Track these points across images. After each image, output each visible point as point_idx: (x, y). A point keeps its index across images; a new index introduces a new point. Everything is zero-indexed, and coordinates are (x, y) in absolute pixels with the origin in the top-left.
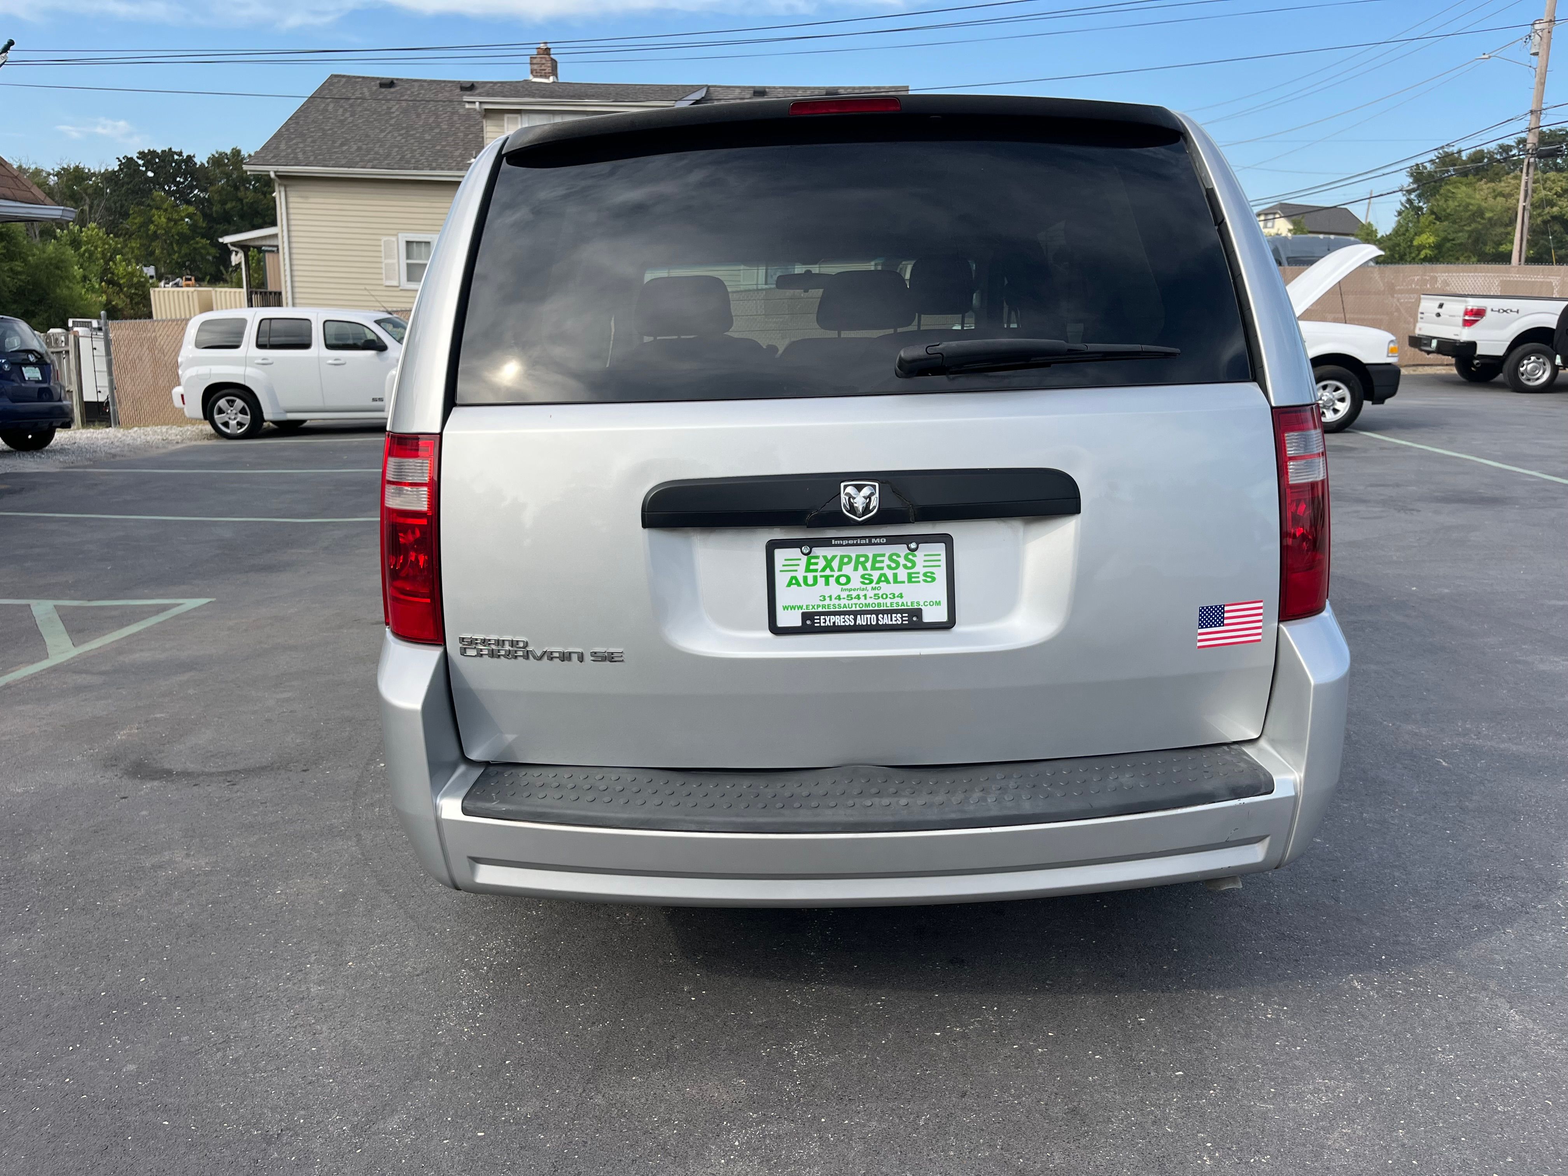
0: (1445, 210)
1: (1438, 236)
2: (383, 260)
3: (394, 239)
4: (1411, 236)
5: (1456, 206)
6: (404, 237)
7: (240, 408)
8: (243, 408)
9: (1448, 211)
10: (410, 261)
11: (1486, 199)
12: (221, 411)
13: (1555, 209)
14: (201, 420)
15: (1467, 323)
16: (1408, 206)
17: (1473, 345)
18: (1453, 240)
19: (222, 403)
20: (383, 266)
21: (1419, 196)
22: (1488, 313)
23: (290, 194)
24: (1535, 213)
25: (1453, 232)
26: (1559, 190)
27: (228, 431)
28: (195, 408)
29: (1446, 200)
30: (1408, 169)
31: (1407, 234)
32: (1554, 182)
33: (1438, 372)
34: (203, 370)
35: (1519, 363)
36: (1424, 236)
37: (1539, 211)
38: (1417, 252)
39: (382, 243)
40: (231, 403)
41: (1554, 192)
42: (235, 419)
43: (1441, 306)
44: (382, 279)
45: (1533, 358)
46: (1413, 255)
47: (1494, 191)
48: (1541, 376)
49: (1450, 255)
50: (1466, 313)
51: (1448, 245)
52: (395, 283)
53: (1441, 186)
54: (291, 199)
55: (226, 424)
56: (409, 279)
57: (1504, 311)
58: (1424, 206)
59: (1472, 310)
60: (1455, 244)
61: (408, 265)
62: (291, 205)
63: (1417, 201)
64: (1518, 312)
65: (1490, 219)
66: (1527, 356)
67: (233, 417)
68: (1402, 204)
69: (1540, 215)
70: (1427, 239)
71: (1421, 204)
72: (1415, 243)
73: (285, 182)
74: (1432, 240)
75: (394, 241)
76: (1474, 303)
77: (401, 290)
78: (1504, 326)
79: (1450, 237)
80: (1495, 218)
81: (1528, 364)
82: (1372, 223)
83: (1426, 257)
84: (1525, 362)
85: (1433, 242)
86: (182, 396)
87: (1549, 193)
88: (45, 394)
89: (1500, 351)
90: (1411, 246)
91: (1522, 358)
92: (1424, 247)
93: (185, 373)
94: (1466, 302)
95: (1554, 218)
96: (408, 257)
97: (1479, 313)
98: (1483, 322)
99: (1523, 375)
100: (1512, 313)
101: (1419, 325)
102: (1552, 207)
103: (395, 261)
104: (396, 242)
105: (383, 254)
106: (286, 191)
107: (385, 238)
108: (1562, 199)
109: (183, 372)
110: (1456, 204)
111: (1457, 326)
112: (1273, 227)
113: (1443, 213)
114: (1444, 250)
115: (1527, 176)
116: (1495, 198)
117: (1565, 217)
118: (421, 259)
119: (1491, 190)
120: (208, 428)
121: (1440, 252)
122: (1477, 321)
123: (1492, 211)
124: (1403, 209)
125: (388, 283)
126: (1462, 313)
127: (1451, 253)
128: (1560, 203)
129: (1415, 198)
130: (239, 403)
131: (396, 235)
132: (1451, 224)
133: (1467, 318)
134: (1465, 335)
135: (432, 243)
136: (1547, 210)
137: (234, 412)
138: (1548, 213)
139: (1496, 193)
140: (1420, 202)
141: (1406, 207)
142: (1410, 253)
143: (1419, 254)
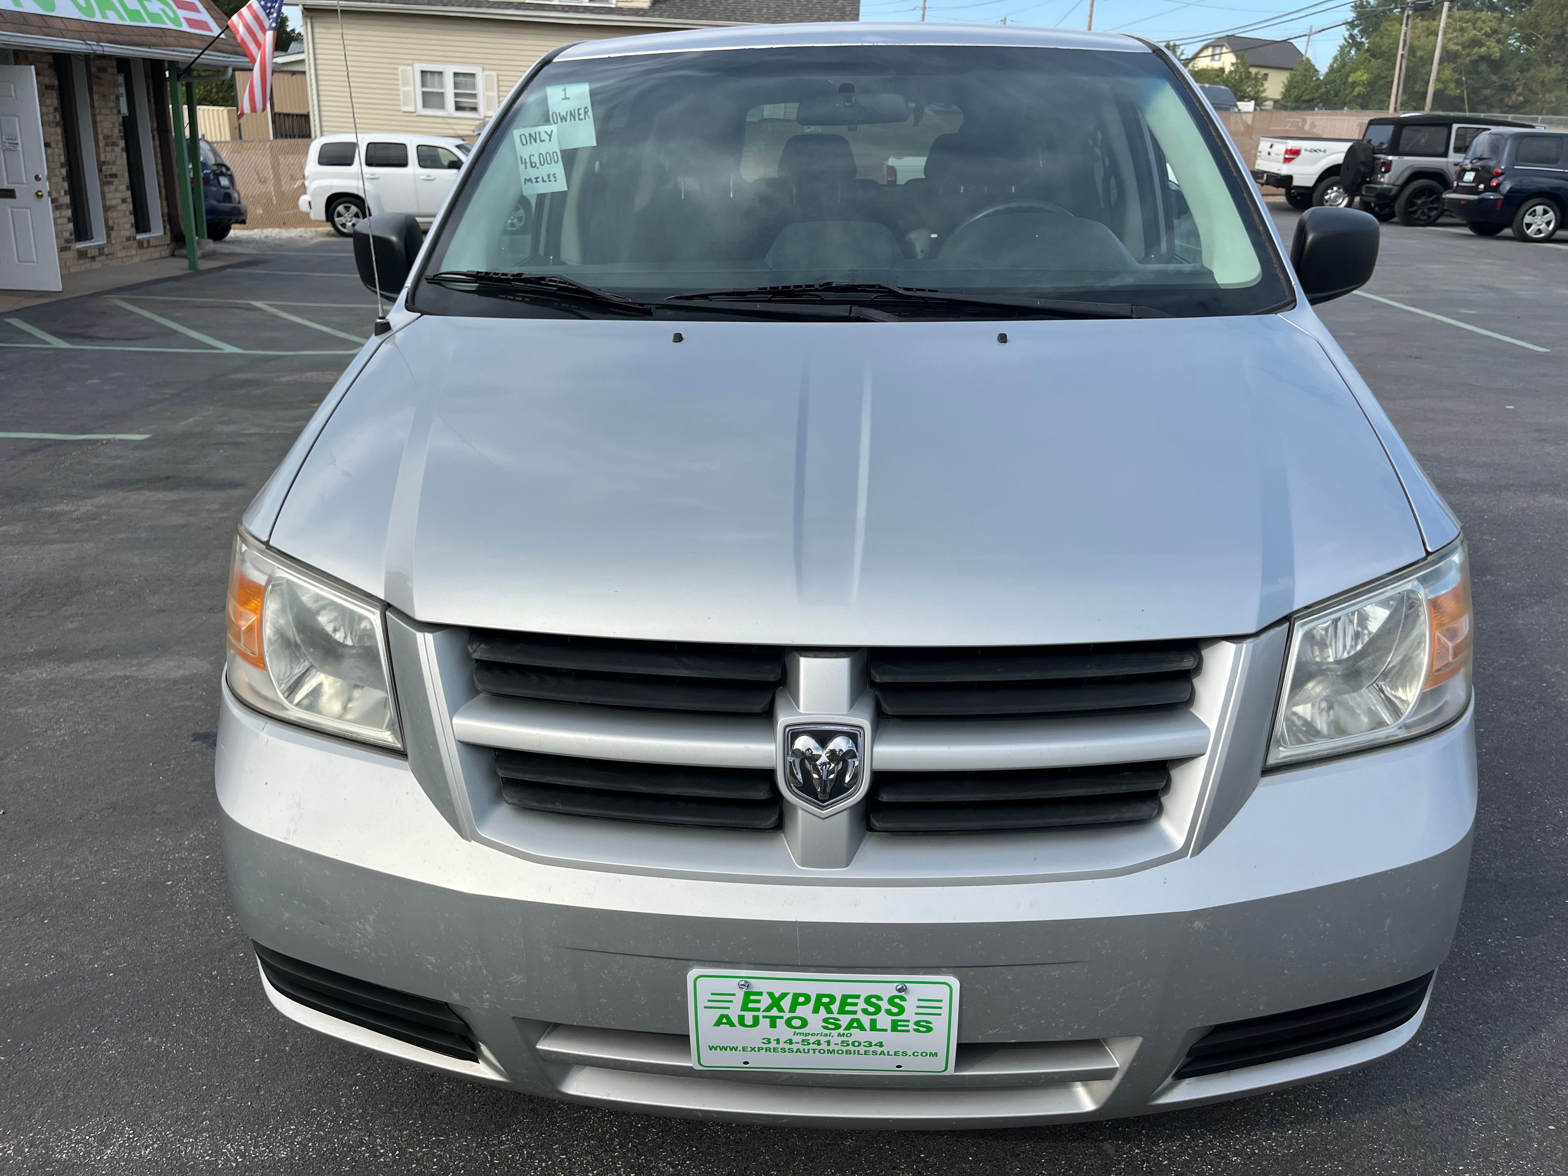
0: (1380, 47)
1: (1371, 73)
2: (400, 87)
3: (410, 68)
4: (1347, 73)
5: (1391, 44)
6: (419, 67)
7: (354, 213)
8: (357, 213)
9: (1383, 48)
10: (425, 89)
11: (1419, 37)
12: (339, 215)
13: (1483, 49)
14: (323, 222)
15: (1287, 160)
16: (1350, 41)
17: (1290, 178)
18: (1386, 78)
19: (341, 208)
20: (401, 93)
21: (1362, 32)
22: (1303, 153)
23: (315, 25)
24: (1464, 53)
25: (1387, 70)
26: (1488, 30)
27: (345, 231)
28: (319, 213)
29: (1382, 37)
30: (1353, 4)
31: (1343, 71)
32: (1484, 22)
33: (1277, 201)
34: (326, 182)
35: (1324, 193)
36: (1359, 73)
37: (1468, 51)
38: (1351, 89)
39: (400, 72)
40: (347, 209)
41: (1483, 32)
42: (350, 221)
43: (1271, 146)
44: (399, 105)
45: (1335, 188)
46: (1347, 92)
47: (1428, 29)
48: (1341, 203)
49: (1383, 93)
50: (1287, 152)
51: (1381, 82)
52: (412, 109)
53: (1382, 22)
54: (316, 30)
55: (344, 225)
56: (425, 106)
57: (1315, 151)
58: (1366, 42)
59: (1291, 150)
60: (1387, 82)
61: (424, 93)
62: (316, 36)
63: (1360, 37)
64: (1325, 151)
65: (1421, 58)
66: (1330, 187)
67: (349, 220)
68: (1345, 39)
69: (1468, 55)
70: (1361, 76)
71: (1363, 40)
72: (1350, 80)
73: (311, 14)
74: (1365, 77)
75: (409, 71)
76: (1292, 144)
77: (418, 116)
78: (1314, 162)
79: (1383, 75)
80: (1426, 57)
81: (1331, 193)
82: (1310, 58)
83: (1359, 94)
84: (1329, 191)
85: (1367, 80)
86: (310, 203)
87: (1478, 33)
88: (228, 197)
89: (1310, 183)
90: (1345, 83)
91: (1327, 189)
92: (1359, 85)
93: (312, 185)
94: (1286, 143)
95: (1482, 58)
96: (423, 85)
97: (1297, 152)
98: (1299, 159)
99: (1327, 201)
100: (1320, 153)
101: (1258, 162)
102: (1480, 47)
103: (411, 89)
104: (411, 72)
105: (400, 82)
106: (312, 23)
107: (401, 68)
108: (1491, 39)
109: (310, 183)
110: (1391, 41)
111: (1279, 162)
112: (1219, 60)
113: (1379, 50)
114: (1377, 87)
115: (1406, 26)
116: (1427, 36)
117: (1492, 58)
118: (433, 87)
119: (1425, 29)
120: (329, 228)
121: (1373, 90)
122: (1293, 159)
123: (1424, 50)
124: (1346, 44)
125: (406, 109)
126: (1283, 152)
127: (1383, 90)
128: (1488, 43)
129: (1358, 34)
130: (354, 209)
131: (412, 65)
132: (1385, 62)
133: (1287, 156)
134: (1285, 170)
135: (444, 74)
136: (1476, 50)
137: (350, 215)
138: (1476, 53)
139: (1429, 32)
140: (1362, 38)
141: (1348, 42)
142: (1345, 90)
143: (1353, 90)
